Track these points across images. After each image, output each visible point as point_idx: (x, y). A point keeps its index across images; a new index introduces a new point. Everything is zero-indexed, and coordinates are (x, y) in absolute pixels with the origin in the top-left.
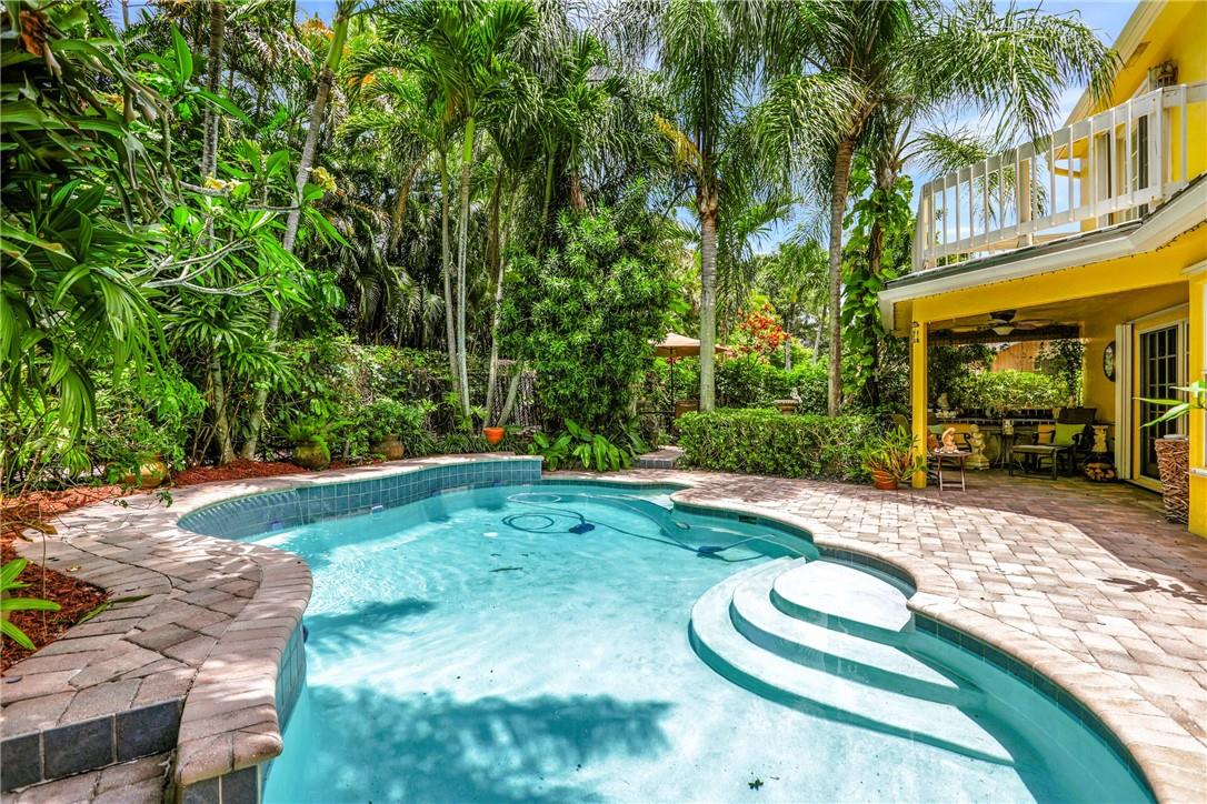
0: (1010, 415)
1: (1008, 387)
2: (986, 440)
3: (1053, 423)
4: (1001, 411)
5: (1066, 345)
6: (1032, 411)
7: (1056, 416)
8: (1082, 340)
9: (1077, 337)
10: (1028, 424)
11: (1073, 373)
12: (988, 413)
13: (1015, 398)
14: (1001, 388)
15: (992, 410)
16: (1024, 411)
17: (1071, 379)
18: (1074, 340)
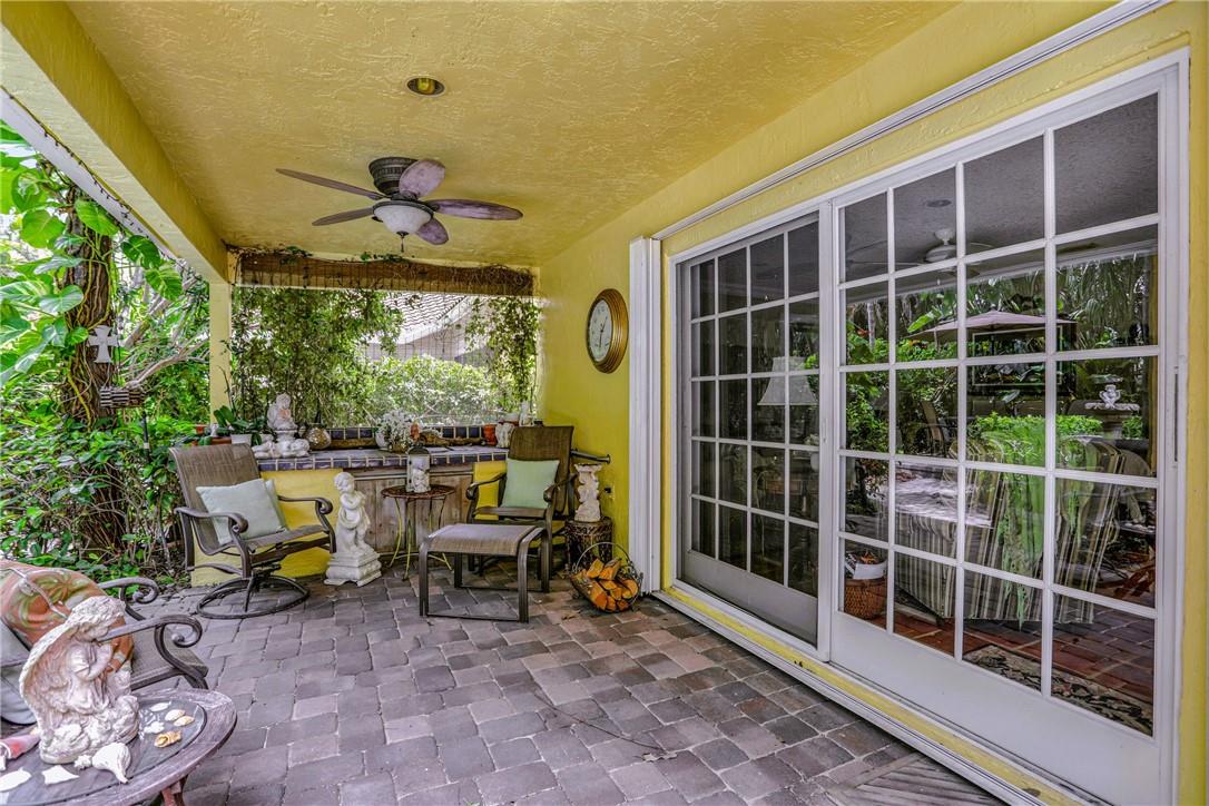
0: (422, 443)
1: (421, 384)
2: (373, 507)
3: (501, 458)
4: (405, 435)
5: (513, 307)
6: (461, 431)
7: (503, 441)
8: (535, 301)
9: (530, 294)
10: (456, 461)
11: (523, 357)
12: (380, 439)
13: (432, 403)
14: (411, 385)
15: (388, 432)
16: (448, 432)
17: (520, 370)
18: (525, 300)
